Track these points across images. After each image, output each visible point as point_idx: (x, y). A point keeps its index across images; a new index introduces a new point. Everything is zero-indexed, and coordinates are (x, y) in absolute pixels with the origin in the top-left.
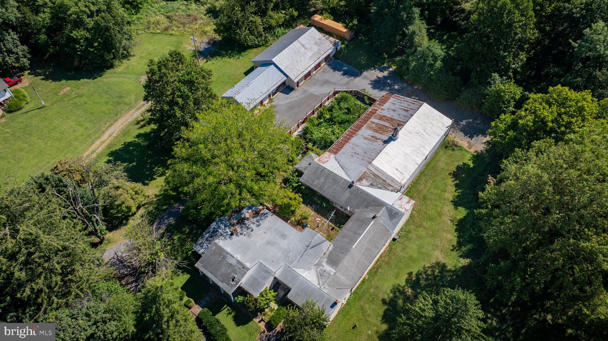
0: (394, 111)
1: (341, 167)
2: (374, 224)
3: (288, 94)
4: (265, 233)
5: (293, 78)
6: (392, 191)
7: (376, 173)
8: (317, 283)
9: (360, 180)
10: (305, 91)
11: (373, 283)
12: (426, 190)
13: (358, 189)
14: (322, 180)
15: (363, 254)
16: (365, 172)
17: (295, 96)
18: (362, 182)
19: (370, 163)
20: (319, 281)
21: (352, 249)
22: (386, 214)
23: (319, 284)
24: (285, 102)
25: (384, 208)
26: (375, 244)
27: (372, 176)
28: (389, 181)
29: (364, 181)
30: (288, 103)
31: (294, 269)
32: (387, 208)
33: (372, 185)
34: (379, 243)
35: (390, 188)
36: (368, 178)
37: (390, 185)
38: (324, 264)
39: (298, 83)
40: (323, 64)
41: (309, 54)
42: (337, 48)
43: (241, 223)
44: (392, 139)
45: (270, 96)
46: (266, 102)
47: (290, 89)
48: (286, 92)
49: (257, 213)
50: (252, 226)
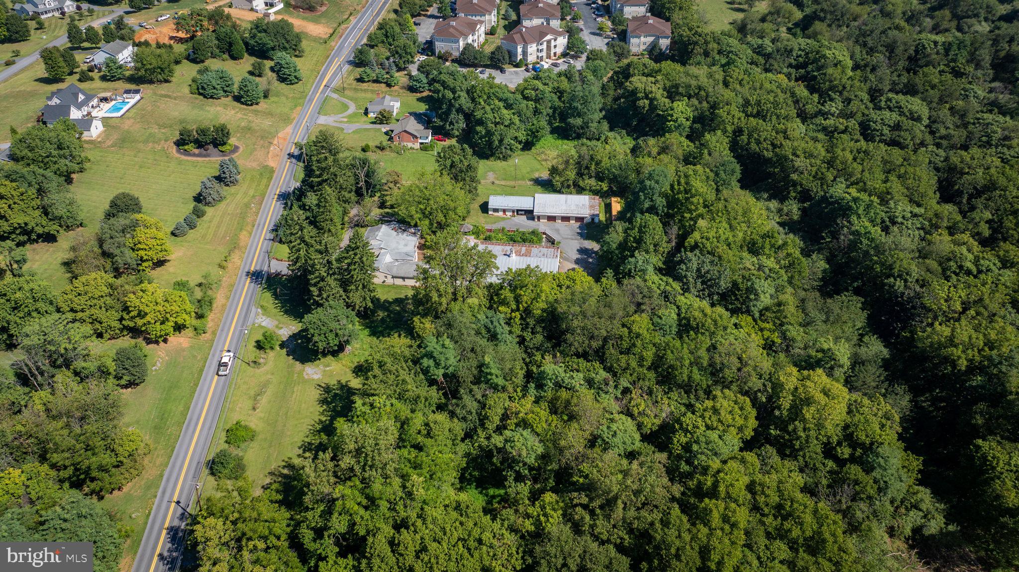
4: (403, 239)
5: (536, 211)
8: (386, 262)
10: (538, 225)
17: (528, 222)
20: (388, 263)
24: (519, 222)
31: (387, 255)
38: (399, 262)
39: (539, 218)
40: (572, 222)
41: (564, 208)
42: (593, 219)
43: (404, 231)
44: (509, 256)
45: (513, 212)
46: (509, 214)
47: (533, 219)
48: (528, 219)
49: (414, 233)
50: (405, 234)
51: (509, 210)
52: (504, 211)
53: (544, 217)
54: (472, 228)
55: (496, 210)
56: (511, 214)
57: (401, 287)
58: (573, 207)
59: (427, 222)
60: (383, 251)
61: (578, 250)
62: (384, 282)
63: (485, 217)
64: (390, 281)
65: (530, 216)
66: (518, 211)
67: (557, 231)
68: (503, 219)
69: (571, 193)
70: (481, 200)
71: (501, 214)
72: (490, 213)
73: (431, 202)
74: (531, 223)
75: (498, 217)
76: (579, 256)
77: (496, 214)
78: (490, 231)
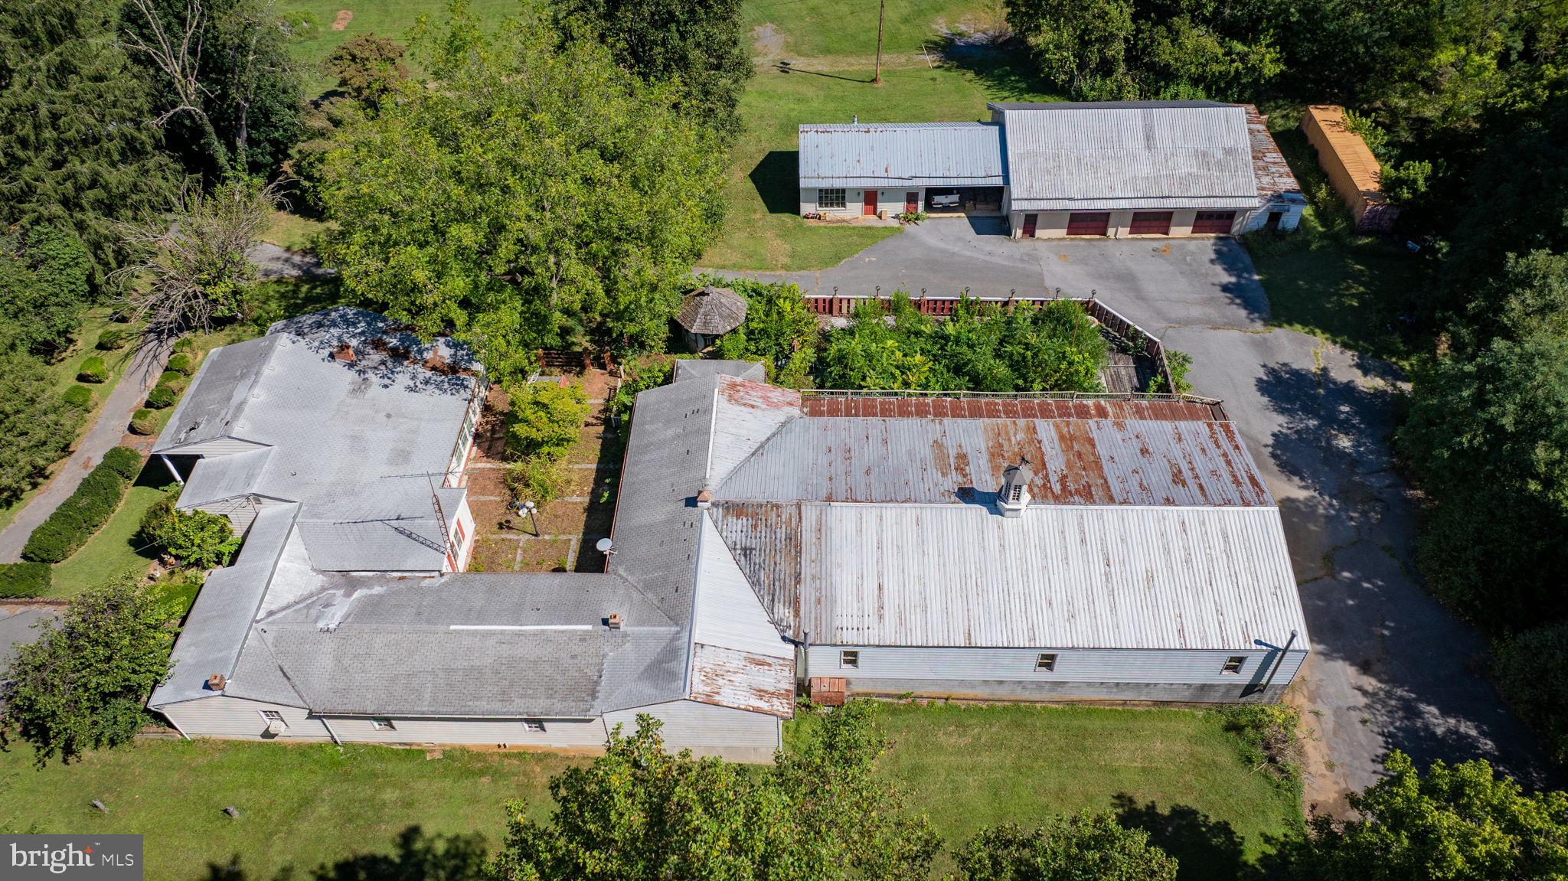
0: (1144, 451)
1: (762, 446)
2: (583, 638)
3: (978, 233)
4: (389, 416)
5: (1016, 191)
6: (776, 623)
7: (808, 537)
8: (273, 607)
9: (734, 509)
10: (1033, 258)
11: (421, 785)
12: (953, 760)
13: (695, 527)
14: (670, 433)
15: (449, 671)
16: (777, 506)
17: (989, 248)
18: (732, 519)
19: (830, 499)
20: (284, 609)
21: (443, 628)
22: (653, 650)
23: (271, 613)
24: (942, 245)
25: (667, 630)
26: (512, 683)
27: (781, 534)
28: (806, 592)
29: (737, 526)
30: (942, 251)
31: (295, 528)
32: (676, 637)
33: (745, 553)
34: (522, 696)
35: (783, 612)
36: (761, 527)
37: (795, 604)
38: (357, 594)
39: (1031, 222)
40: (1180, 231)
41: (1144, 168)
42: (1274, 217)
43: (399, 355)
44: (993, 502)
45: (911, 198)
46: (891, 209)
47: (1001, 226)
48: (981, 227)
49: (453, 369)
50: (403, 379)
51: (891, 194)
52: (871, 198)
53: (1053, 217)
54: (741, 304)
55: (834, 197)
56: (900, 207)
57: (377, 752)
58: (1186, 166)
59: (510, 314)
60: (268, 510)
61: (1263, 387)
62: (267, 734)
63: (784, 234)
64: (296, 728)
65: (982, 211)
66: (931, 192)
67: (1127, 280)
68: (868, 234)
69: (1116, 98)
70: (754, 147)
71: (854, 210)
72: (807, 208)
73: (521, 205)
74: (993, 247)
75: (842, 226)
76: (1278, 422)
77: (833, 213)
78: (829, 307)
